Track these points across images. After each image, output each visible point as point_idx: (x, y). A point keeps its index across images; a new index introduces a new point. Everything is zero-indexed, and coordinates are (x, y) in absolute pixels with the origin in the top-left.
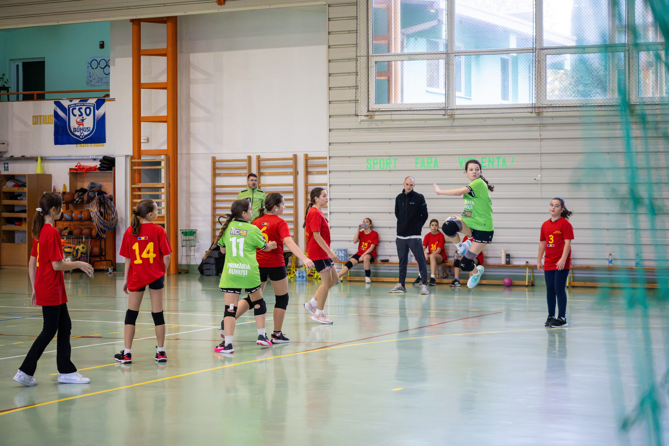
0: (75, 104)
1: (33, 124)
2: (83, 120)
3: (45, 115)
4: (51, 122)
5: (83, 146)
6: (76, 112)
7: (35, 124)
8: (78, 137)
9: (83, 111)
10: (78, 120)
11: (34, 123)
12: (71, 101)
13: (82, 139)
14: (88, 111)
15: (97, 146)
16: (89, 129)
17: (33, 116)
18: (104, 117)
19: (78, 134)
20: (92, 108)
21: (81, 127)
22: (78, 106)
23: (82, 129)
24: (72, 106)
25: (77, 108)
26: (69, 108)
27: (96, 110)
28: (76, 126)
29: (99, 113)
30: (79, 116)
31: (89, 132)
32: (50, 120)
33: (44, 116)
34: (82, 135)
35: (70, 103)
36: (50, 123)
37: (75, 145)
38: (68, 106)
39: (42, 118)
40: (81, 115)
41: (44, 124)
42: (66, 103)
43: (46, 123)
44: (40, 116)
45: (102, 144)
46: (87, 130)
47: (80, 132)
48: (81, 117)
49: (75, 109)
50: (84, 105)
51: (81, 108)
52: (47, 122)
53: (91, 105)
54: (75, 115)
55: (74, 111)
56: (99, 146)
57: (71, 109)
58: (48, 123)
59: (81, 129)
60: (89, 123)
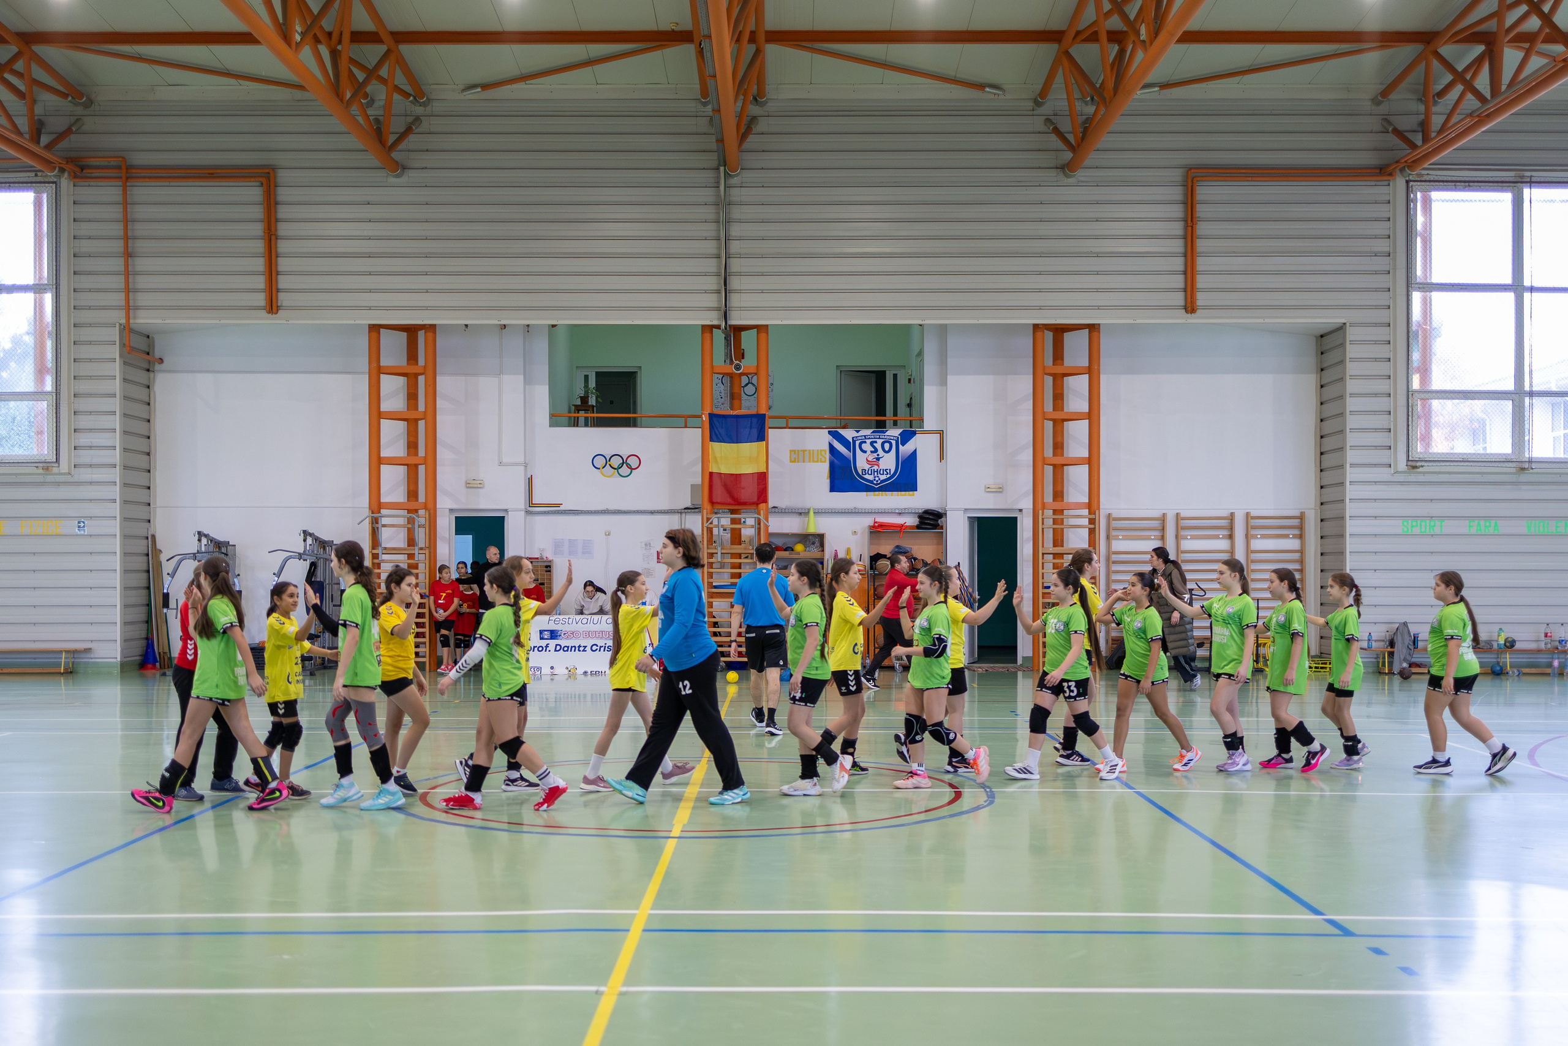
0: (865, 436)
1: (791, 461)
2: (878, 459)
3: (812, 449)
4: (823, 459)
5: (878, 495)
6: (867, 447)
7: (794, 462)
8: (871, 482)
9: (878, 445)
10: (870, 459)
11: (793, 460)
12: (858, 432)
13: (876, 485)
14: (887, 446)
15: (901, 495)
16: (888, 471)
17: (791, 451)
18: (914, 454)
19: (871, 478)
20: (894, 442)
21: (876, 468)
22: (869, 438)
23: (877, 471)
24: (860, 438)
25: (868, 441)
26: (854, 442)
27: (900, 445)
28: (867, 467)
29: (906, 449)
30: (872, 452)
31: (888, 476)
32: (820, 457)
33: (809, 450)
34: (877, 479)
35: (857, 434)
36: (821, 462)
37: (864, 493)
38: (853, 438)
39: (807, 453)
40: (876, 450)
41: (810, 462)
42: (849, 434)
43: (814, 461)
44: (804, 451)
45: (911, 493)
46: (885, 473)
47: (873, 476)
48: (875, 454)
49: (865, 442)
50: (879, 438)
51: (876, 442)
52: (815, 459)
53: (892, 438)
54: (865, 452)
55: (864, 446)
56: (905, 495)
57: (857, 443)
58: (817, 461)
59: (874, 472)
60: (888, 462)
